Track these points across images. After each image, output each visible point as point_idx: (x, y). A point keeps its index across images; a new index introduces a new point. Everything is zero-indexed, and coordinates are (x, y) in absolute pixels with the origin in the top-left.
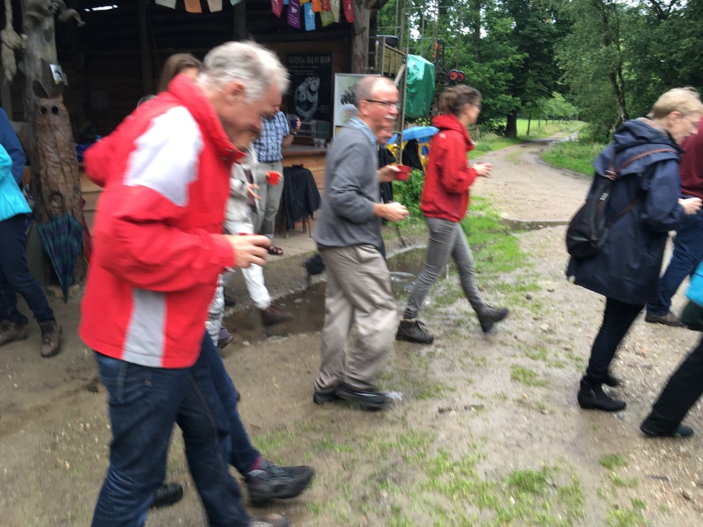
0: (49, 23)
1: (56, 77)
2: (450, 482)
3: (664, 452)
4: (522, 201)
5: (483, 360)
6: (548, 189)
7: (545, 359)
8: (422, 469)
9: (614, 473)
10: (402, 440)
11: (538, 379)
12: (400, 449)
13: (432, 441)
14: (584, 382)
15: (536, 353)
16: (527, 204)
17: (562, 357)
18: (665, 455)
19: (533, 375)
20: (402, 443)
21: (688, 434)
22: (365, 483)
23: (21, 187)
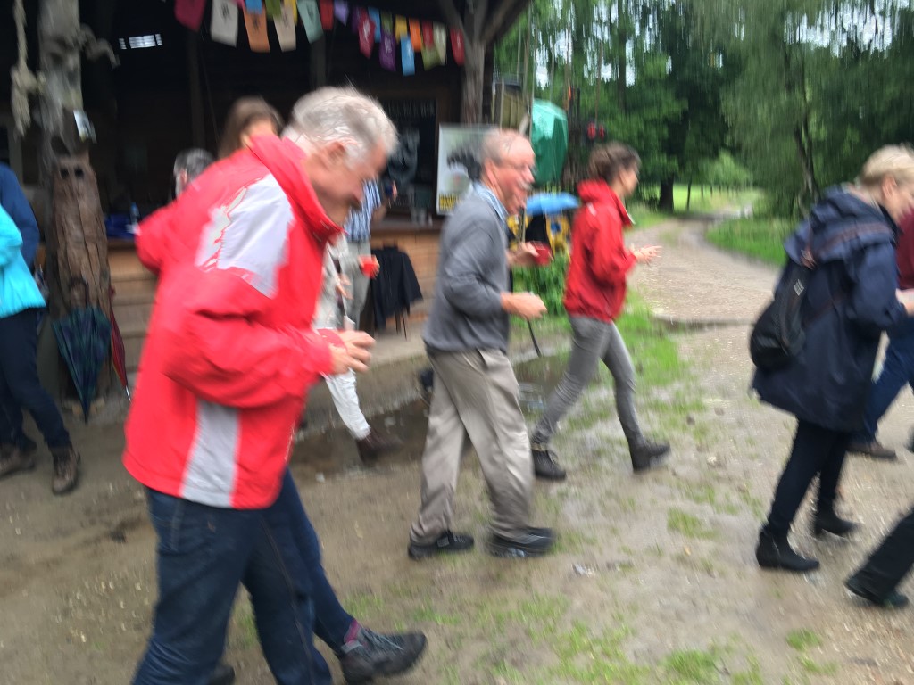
0: (73, 61)
1: (81, 130)
2: (588, 667)
3: (869, 627)
4: (681, 293)
5: (632, 502)
6: (716, 278)
7: (712, 501)
8: (551, 648)
9: (804, 655)
10: (525, 608)
11: (704, 529)
12: (522, 621)
13: (564, 610)
14: (766, 534)
15: (700, 494)
16: (688, 297)
17: (735, 498)
18: (872, 632)
19: (697, 523)
20: (524, 612)
21: (901, 603)
22: (475, 665)
23: (33, 271)
